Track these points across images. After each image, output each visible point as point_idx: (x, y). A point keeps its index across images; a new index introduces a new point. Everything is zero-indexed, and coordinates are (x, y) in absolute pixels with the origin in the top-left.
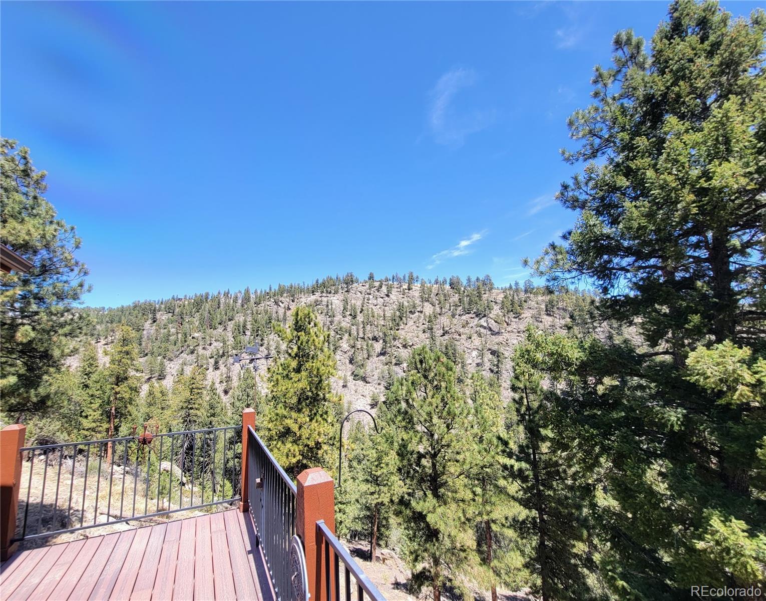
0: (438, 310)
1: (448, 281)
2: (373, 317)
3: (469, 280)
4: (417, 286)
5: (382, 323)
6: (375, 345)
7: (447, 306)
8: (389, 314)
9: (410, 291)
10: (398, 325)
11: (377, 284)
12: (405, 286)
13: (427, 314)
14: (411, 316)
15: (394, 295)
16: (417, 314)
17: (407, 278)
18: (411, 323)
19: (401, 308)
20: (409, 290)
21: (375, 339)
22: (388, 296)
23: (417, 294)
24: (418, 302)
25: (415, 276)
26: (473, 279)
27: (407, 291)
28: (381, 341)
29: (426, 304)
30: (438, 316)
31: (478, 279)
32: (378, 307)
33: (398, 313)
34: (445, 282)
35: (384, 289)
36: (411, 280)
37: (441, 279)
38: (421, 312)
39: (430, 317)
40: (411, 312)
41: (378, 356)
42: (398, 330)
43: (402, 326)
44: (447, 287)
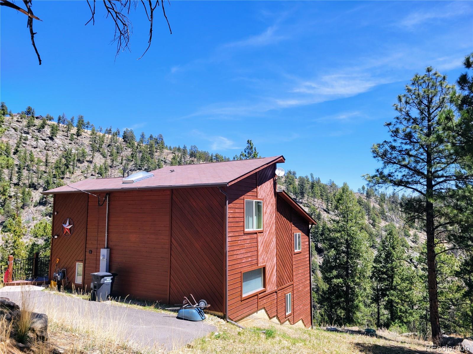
0: (109, 162)
1: (122, 134)
2: (32, 161)
3: (143, 136)
4: (87, 133)
5: (43, 168)
6: (32, 193)
7: (119, 159)
8: (53, 160)
9: (79, 138)
10: (63, 173)
11: (38, 122)
12: (74, 130)
13: (98, 166)
14: (79, 165)
15: (59, 140)
16: (86, 164)
17: (76, 122)
18: (78, 172)
19: (67, 155)
20: (78, 136)
21: (33, 186)
22: (51, 138)
23: (87, 142)
24: (88, 150)
25: (85, 122)
26: (147, 137)
27: (75, 137)
28: (41, 190)
29: (97, 154)
30: (109, 169)
31: (151, 137)
32: (38, 150)
33: (63, 160)
34: (117, 134)
35: (47, 130)
36: (81, 125)
37: (114, 130)
38: (91, 162)
39: (100, 168)
40: (79, 160)
41: (35, 206)
42: (63, 178)
43: (68, 175)
44: (121, 139)
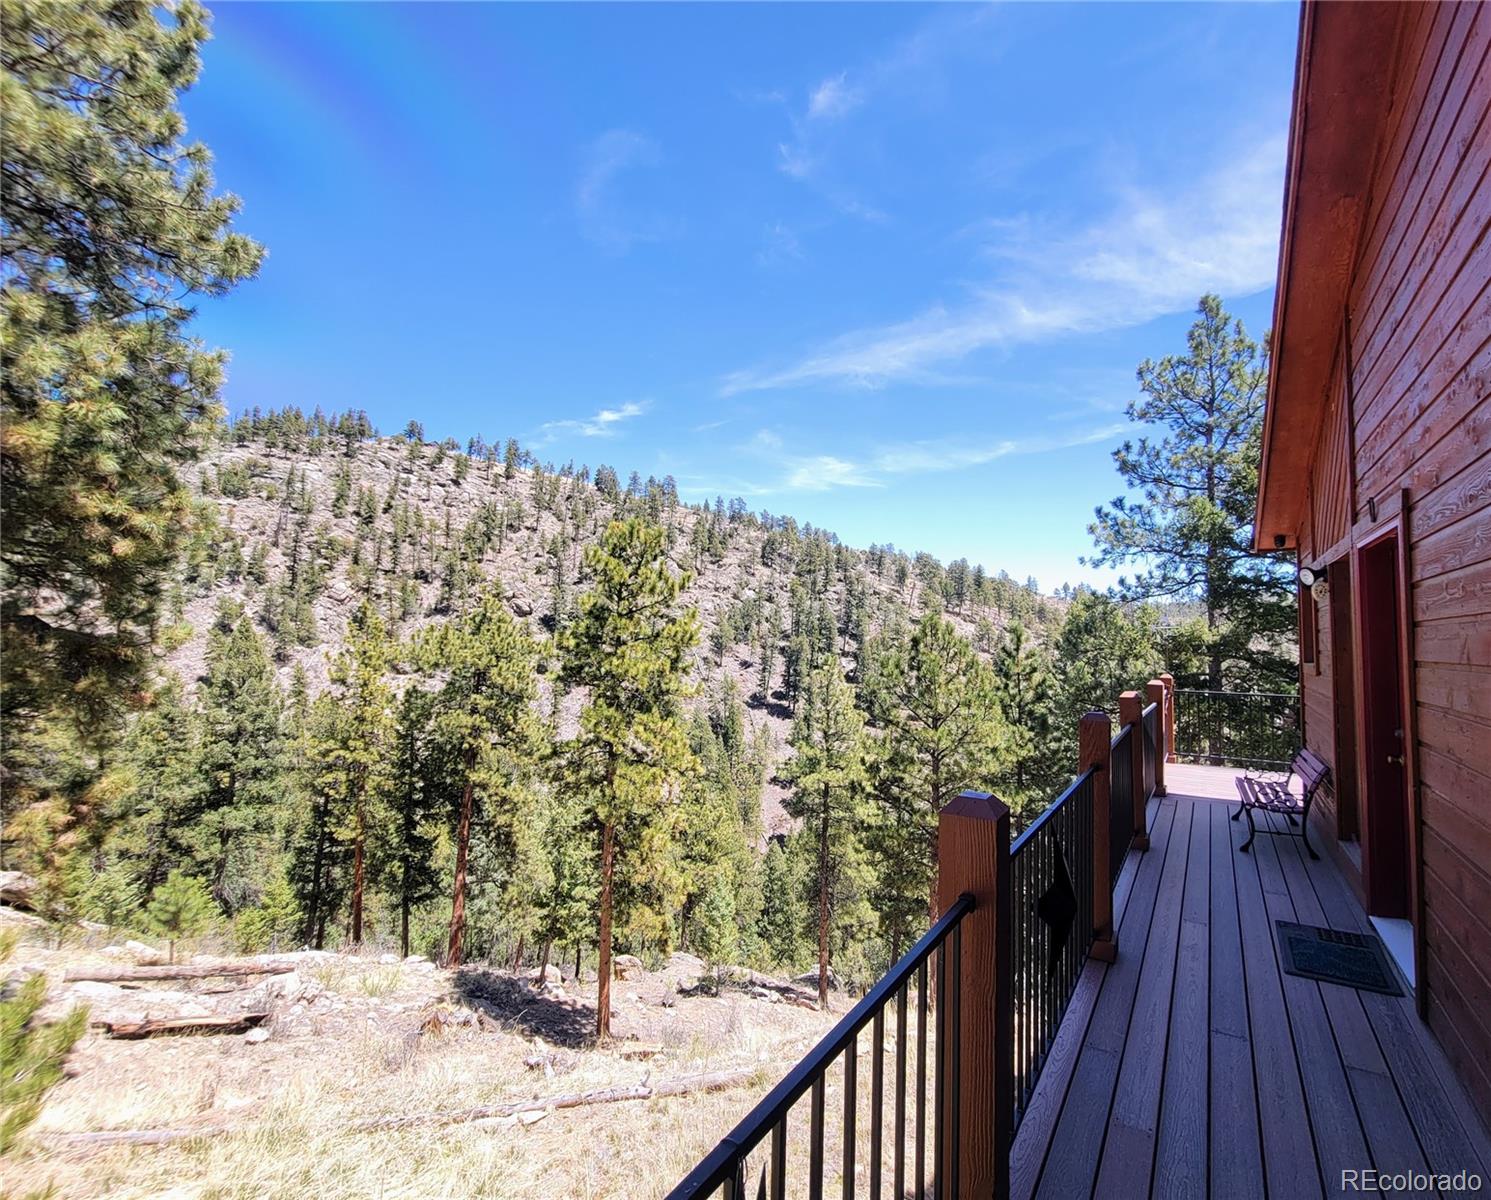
0: (570, 530)
1: (593, 476)
2: (420, 526)
3: (635, 479)
4: (525, 473)
5: (441, 541)
6: (421, 589)
7: (590, 525)
8: (460, 525)
9: (510, 482)
10: (481, 551)
11: (430, 452)
12: (500, 469)
13: (549, 537)
14: (511, 535)
15: (471, 485)
16: (524, 533)
17: (503, 451)
18: (509, 550)
19: (488, 516)
20: (508, 478)
21: (422, 576)
22: (456, 483)
23: (525, 491)
24: (528, 507)
25: (522, 450)
26: (643, 480)
27: (503, 480)
28: (437, 583)
29: (545, 514)
30: (570, 542)
31: (651, 481)
32: (431, 504)
33: (481, 527)
34: (585, 475)
35: (448, 467)
36: (514, 457)
37: (577, 469)
38: (534, 530)
39: (554, 542)
40: (510, 526)
41: (427, 616)
42: (480, 561)
43: (489, 555)
44: (591, 486)
